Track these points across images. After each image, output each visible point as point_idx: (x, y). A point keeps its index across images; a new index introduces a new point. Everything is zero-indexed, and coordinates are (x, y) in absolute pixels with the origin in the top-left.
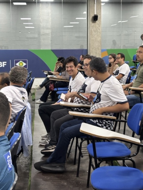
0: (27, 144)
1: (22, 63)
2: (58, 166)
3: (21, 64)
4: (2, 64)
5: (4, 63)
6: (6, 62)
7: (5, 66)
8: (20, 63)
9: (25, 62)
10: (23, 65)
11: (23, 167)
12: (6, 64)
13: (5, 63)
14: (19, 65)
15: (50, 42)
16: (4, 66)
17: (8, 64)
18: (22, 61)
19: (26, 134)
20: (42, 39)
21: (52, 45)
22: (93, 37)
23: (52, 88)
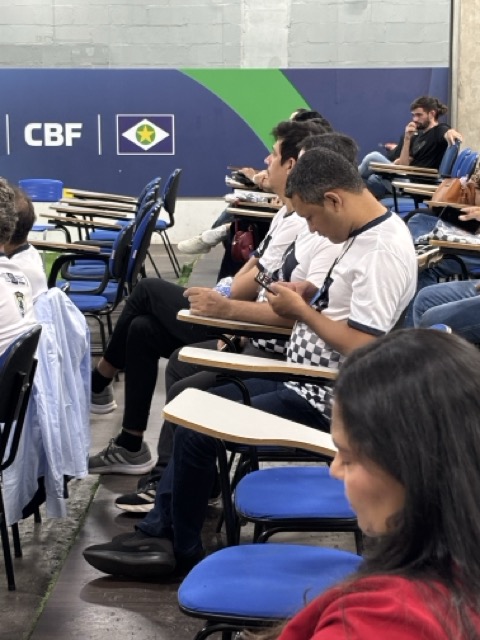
0: (58, 469)
1: (150, 129)
2: (147, 547)
3: (145, 135)
4: (64, 134)
5: (69, 126)
6: (79, 126)
7: (74, 140)
8: (141, 129)
9: (164, 124)
10: (153, 137)
11: (45, 558)
12: (78, 135)
13: (74, 130)
14: (138, 137)
15: (286, 31)
16: (69, 143)
17: (88, 131)
18: (150, 119)
19: (57, 430)
20: (247, 17)
21: (292, 44)
22: (474, 14)
23: (244, 248)
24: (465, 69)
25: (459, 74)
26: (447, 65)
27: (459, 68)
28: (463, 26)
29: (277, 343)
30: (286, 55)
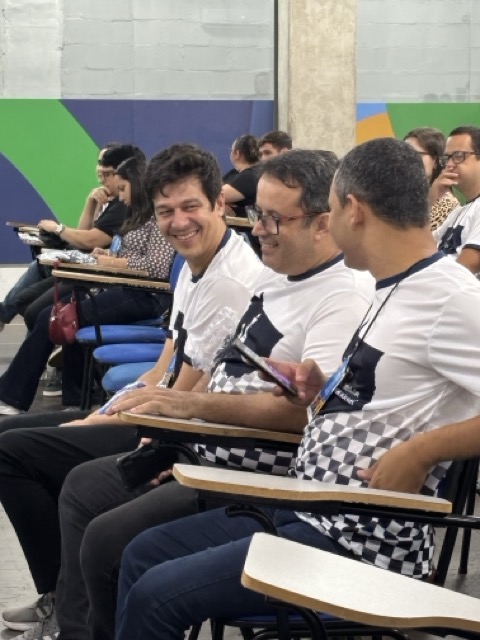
15: (59, 54)
20: (7, 35)
21: (66, 70)
22: (306, 33)
23: (66, 325)
24: (297, 102)
25: (289, 108)
26: (272, 98)
27: (289, 101)
28: (293, 48)
29: (247, 456)
30: (60, 84)
